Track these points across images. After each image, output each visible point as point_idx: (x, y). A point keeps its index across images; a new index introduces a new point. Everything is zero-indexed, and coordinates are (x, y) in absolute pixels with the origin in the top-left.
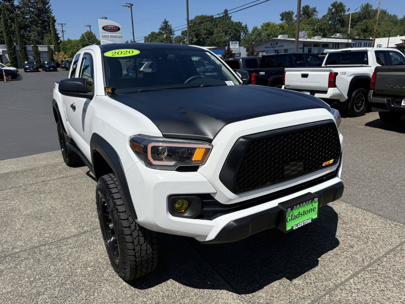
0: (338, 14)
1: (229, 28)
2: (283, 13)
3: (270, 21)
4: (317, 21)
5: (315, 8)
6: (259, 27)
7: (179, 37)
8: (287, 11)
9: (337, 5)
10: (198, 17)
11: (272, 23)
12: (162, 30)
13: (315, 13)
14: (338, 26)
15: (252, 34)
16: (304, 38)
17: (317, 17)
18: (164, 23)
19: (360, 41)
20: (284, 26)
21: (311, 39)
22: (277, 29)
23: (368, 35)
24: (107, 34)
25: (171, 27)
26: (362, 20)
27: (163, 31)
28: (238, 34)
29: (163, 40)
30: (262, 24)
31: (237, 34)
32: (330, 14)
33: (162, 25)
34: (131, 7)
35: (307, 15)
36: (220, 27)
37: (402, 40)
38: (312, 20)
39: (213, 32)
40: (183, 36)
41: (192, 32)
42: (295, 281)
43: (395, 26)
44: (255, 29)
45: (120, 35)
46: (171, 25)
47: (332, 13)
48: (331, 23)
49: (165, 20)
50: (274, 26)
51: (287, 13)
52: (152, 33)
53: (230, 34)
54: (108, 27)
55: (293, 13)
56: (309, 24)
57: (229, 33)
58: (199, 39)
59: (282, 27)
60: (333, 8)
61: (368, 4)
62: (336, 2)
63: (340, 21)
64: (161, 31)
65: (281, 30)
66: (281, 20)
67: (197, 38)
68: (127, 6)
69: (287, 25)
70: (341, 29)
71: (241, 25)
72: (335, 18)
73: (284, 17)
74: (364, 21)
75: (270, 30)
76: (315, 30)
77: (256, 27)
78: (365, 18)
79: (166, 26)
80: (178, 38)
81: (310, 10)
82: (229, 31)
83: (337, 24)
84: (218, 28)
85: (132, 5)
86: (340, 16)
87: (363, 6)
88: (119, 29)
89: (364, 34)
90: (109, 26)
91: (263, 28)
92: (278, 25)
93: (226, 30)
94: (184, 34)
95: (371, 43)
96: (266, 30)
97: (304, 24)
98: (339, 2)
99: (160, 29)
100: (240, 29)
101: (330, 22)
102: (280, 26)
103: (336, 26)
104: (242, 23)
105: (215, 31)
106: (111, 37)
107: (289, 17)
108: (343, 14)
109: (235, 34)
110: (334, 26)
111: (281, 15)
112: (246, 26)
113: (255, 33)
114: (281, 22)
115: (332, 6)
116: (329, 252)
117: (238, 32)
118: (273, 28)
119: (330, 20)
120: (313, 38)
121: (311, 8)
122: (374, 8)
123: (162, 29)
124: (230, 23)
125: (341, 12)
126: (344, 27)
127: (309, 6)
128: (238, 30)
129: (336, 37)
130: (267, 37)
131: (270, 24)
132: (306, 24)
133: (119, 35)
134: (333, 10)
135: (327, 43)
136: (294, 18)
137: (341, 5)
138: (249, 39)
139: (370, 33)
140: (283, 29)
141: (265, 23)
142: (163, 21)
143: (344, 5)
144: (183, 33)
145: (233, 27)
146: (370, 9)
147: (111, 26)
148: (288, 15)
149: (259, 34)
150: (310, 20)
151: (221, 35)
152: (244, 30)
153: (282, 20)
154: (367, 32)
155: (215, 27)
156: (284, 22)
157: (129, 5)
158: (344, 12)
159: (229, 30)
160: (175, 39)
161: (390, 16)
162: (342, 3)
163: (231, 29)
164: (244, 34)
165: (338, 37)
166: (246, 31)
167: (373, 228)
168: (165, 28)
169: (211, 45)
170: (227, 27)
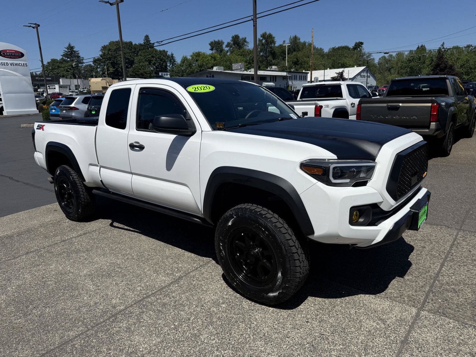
0: (269, 45)
1: (153, 57)
2: (212, 43)
3: (200, 51)
4: (249, 52)
5: (245, 38)
6: (189, 57)
7: (90, 65)
8: (216, 40)
9: (266, 36)
10: (113, 42)
11: (202, 52)
12: (66, 57)
13: (246, 44)
14: (270, 58)
15: (182, 65)
16: (241, 71)
17: (249, 48)
18: (68, 48)
19: (295, 74)
20: (216, 56)
21: (247, 71)
22: (208, 59)
23: (299, 68)
24: (6, 62)
25: (79, 53)
26: (293, 53)
27: (68, 58)
28: (164, 64)
29: (68, 70)
30: (192, 54)
31: (162, 64)
32: (261, 45)
33: (65, 51)
34: (37, 28)
35: (238, 45)
36: (142, 56)
37: (337, 73)
38: (244, 51)
39: (133, 61)
40: (95, 65)
41: (107, 61)
42: (406, 277)
43: (323, 59)
44: (185, 60)
45: (25, 63)
46: (77, 51)
47: (263, 45)
48: (263, 54)
49: (69, 45)
50: (204, 56)
51: (217, 42)
52: (52, 60)
53: (154, 64)
54: (7, 53)
55: (223, 43)
56: (241, 55)
57: (153, 62)
58: (117, 69)
59: (213, 57)
60: (263, 39)
61: (296, 36)
62: (265, 33)
63: (271, 53)
64: (64, 58)
65: (213, 61)
66: (210, 49)
67: (114, 67)
68: (30, 26)
69: (219, 56)
70: (273, 61)
71: (166, 54)
72: (266, 50)
73: (213, 47)
74: (294, 53)
75: (201, 60)
76: (248, 62)
77: (186, 57)
78: (295, 51)
79: (72, 52)
80: (89, 67)
81: (240, 40)
82: (152, 61)
83: (268, 56)
84: (140, 57)
85: (39, 26)
86: (271, 48)
87: (292, 37)
88: (22, 55)
89: (296, 67)
90: (8, 51)
91: (193, 58)
92: (210, 56)
93: (149, 59)
94: (97, 63)
95: (305, 76)
96: (197, 61)
97: (236, 55)
98: (268, 33)
99: (63, 55)
100: (165, 58)
101: (261, 54)
102: (211, 57)
103: (268, 57)
104: (167, 51)
105: (136, 59)
106: (11, 65)
107: (218, 47)
108: (273, 45)
109: (160, 64)
110: (266, 57)
111: (210, 44)
112: (172, 55)
113: (184, 63)
114: (211, 52)
115: (261, 37)
116: (412, 254)
117: (164, 61)
118: (204, 58)
119: (261, 51)
120: (250, 70)
121: (241, 38)
122: (302, 40)
123: (65, 55)
124: (153, 51)
125: (271, 43)
126: (275, 59)
127: (239, 35)
128: (163, 59)
129: (272, 69)
130: (199, 69)
131: (201, 54)
132: (239, 55)
133: (22, 62)
134: (264, 41)
135: (265, 76)
136: (224, 48)
137: (270, 36)
138: (179, 70)
139: (301, 66)
140: (215, 60)
141: (195, 53)
142: (67, 45)
143: (273, 36)
144: (95, 61)
145: (158, 56)
146: (298, 41)
147: (11, 51)
148: (218, 45)
149: (190, 65)
150: (241, 50)
151: (144, 64)
152: (171, 59)
153: (212, 49)
154: (298, 65)
155: (135, 55)
156: (214, 52)
157: (34, 26)
158: (274, 44)
159: (152, 59)
160: (84, 68)
161: (317, 49)
162: (272, 34)
163: (155, 58)
164: (171, 64)
165: (274, 69)
166: (172, 61)
167: (427, 232)
168: (70, 55)
169: (134, 76)
170: (150, 56)
